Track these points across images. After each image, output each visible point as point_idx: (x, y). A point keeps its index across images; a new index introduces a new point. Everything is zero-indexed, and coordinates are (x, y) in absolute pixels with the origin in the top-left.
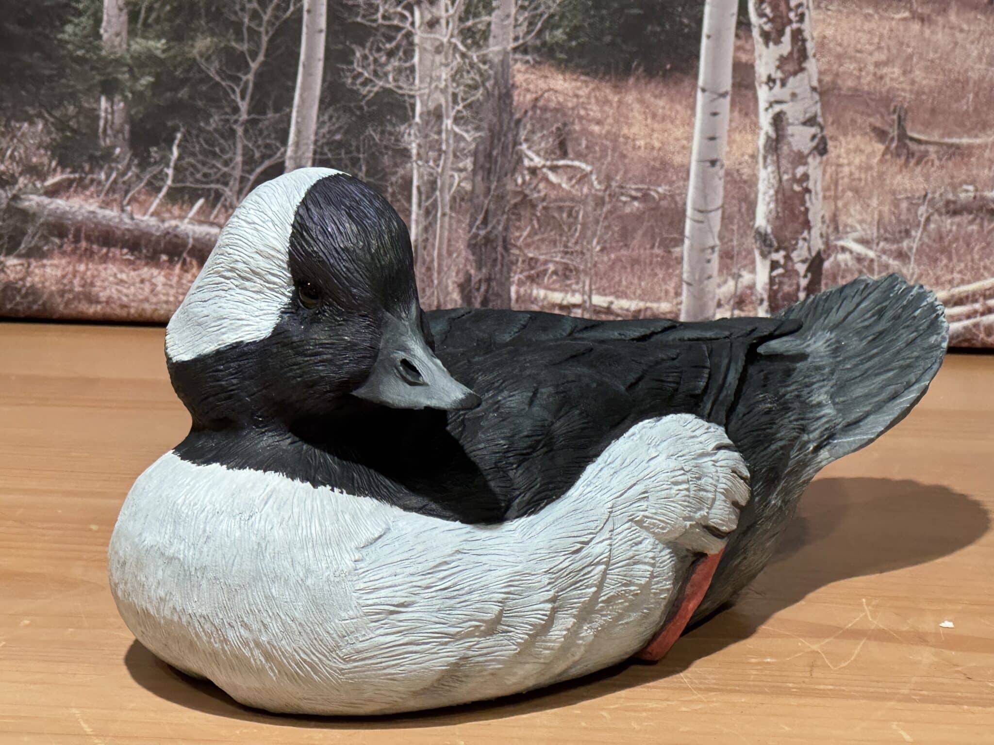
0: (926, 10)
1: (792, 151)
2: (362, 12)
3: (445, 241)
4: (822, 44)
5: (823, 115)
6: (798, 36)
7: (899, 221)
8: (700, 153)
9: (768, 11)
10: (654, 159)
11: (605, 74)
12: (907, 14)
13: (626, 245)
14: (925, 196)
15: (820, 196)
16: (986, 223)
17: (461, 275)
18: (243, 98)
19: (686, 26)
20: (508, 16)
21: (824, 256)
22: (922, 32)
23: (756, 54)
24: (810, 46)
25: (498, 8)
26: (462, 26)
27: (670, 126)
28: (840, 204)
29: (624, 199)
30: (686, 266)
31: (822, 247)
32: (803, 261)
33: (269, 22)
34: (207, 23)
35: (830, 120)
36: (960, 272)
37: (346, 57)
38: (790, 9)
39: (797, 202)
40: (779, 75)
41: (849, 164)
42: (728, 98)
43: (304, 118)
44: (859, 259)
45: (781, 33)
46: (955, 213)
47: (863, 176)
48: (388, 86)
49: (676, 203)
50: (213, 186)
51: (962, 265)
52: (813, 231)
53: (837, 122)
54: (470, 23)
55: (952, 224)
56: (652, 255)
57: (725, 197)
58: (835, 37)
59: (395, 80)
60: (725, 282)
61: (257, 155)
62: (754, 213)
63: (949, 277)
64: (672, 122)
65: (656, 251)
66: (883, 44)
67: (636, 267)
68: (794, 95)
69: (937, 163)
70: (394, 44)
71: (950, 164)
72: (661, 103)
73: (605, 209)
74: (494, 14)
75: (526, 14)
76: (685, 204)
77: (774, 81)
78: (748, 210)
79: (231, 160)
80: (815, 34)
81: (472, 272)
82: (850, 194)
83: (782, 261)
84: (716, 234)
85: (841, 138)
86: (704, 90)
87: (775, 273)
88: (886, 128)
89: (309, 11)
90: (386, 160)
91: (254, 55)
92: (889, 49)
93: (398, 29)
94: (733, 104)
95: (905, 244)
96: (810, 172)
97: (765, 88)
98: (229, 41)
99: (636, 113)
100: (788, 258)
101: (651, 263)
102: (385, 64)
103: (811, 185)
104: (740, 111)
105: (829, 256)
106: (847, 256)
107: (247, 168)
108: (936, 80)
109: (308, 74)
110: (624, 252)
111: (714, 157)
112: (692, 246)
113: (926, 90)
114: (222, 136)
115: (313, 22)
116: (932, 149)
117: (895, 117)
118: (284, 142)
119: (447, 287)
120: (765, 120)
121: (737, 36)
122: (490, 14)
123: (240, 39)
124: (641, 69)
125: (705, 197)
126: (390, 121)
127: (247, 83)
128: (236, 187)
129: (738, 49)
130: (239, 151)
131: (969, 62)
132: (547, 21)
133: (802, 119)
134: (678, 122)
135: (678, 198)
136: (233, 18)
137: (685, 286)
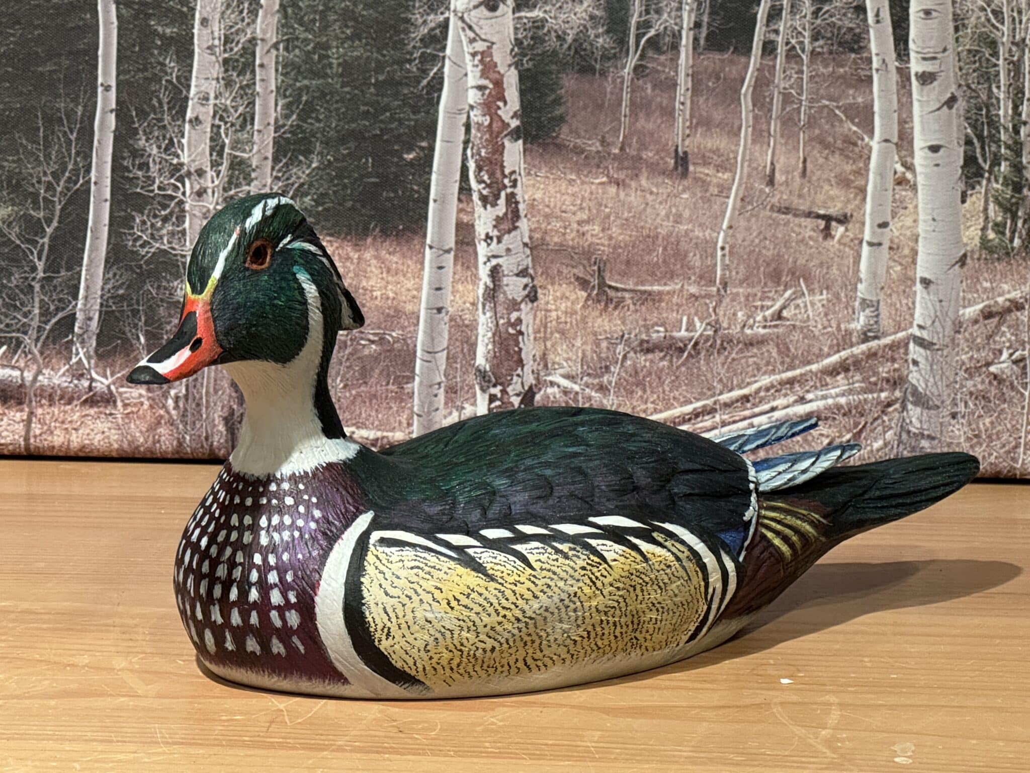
0: (621, 175)
1: (507, 298)
2: (141, 184)
3: (212, 381)
4: (532, 206)
5: (534, 267)
6: (511, 199)
7: (600, 359)
8: (428, 302)
9: (486, 178)
10: (389, 308)
11: (347, 234)
12: (605, 179)
13: (365, 383)
14: (623, 336)
15: (532, 338)
16: (675, 360)
17: (226, 409)
18: (40, 259)
19: (417, 192)
20: (265, 186)
21: (535, 390)
22: (618, 194)
23: (476, 215)
24: (521, 207)
25: (256, 178)
26: (226, 195)
27: (402, 278)
28: (549, 344)
29: (363, 342)
30: (416, 400)
31: (534, 382)
32: (518, 395)
33: (61, 193)
34: (8, 194)
35: (540, 271)
36: (653, 402)
37: (127, 222)
38: (505, 176)
39: (511, 343)
40: (496, 233)
41: (556, 310)
42: (453, 253)
43: (92, 276)
44: (566, 392)
45: (497, 197)
46: (649, 351)
47: (569, 320)
48: (163, 247)
49: (408, 345)
50: (14, 334)
51: (655, 396)
52: (525, 368)
53: (545, 273)
54: (232, 192)
55: (645, 360)
56: (387, 390)
57: (450, 339)
58: (543, 199)
59: (169, 243)
60: (450, 413)
61: (52, 308)
62: (475, 353)
63: (643, 407)
64: (404, 276)
65: (391, 387)
66: (584, 205)
67: (374, 401)
68: (508, 250)
69: (632, 307)
70: (168, 211)
71: (644, 308)
72: (395, 259)
73: (347, 352)
74: (253, 184)
75: (280, 184)
76: (415, 346)
77: (491, 238)
78: (469, 350)
79: (30, 312)
80: (526, 197)
81: (235, 407)
82: (557, 335)
83: (499, 395)
84: (442, 372)
85: (549, 287)
86: (431, 247)
87: (493, 405)
88: (588, 277)
89: (95, 183)
90: (162, 311)
91: (49, 221)
92: (590, 210)
93: (172, 198)
94: (456, 258)
95: (605, 379)
96: (523, 317)
97: (484, 244)
98: (27, 209)
99: (374, 267)
100: (504, 392)
101: (387, 397)
102: (160, 229)
103: (523, 329)
104: (463, 264)
105: (540, 389)
106: (556, 389)
107: (43, 319)
108: (630, 236)
109: (95, 238)
110: (363, 388)
111: (441, 305)
112: (421, 383)
113: (622, 245)
114: (22, 291)
115: (99, 191)
116: (627, 295)
117: (596, 268)
118: (75, 297)
119: (214, 420)
120: (484, 272)
121: (460, 200)
122: (249, 184)
123: (37, 208)
124: (378, 230)
125: (433, 340)
126: (165, 278)
127: (43, 245)
128: (35, 336)
129: (460, 211)
130: (37, 305)
131: (658, 221)
132: (297, 190)
133: (516, 271)
134: (409, 275)
135: (409, 341)
136: (31, 190)
137: (415, 417)
